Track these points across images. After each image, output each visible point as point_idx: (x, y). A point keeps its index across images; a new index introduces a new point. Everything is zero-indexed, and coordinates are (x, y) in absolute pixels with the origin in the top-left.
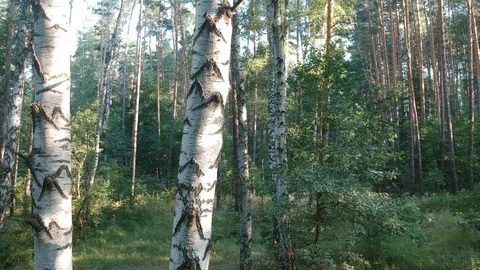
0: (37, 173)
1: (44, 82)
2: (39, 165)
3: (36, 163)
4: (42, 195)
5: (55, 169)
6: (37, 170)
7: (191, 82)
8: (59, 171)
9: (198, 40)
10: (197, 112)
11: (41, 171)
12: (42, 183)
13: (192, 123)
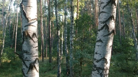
0: (26, 62)
1: (29, 22)
2: (27, 58)
3: (25, 57)
4: (28, 71)
5: (34, 60)
6: (25, 60)
7: (103, 25)
8: (36, 60)
9: (106, 7)
10: (106, 37)
11: (28, 61)
12: (28, 66)
13: (104, 42)
